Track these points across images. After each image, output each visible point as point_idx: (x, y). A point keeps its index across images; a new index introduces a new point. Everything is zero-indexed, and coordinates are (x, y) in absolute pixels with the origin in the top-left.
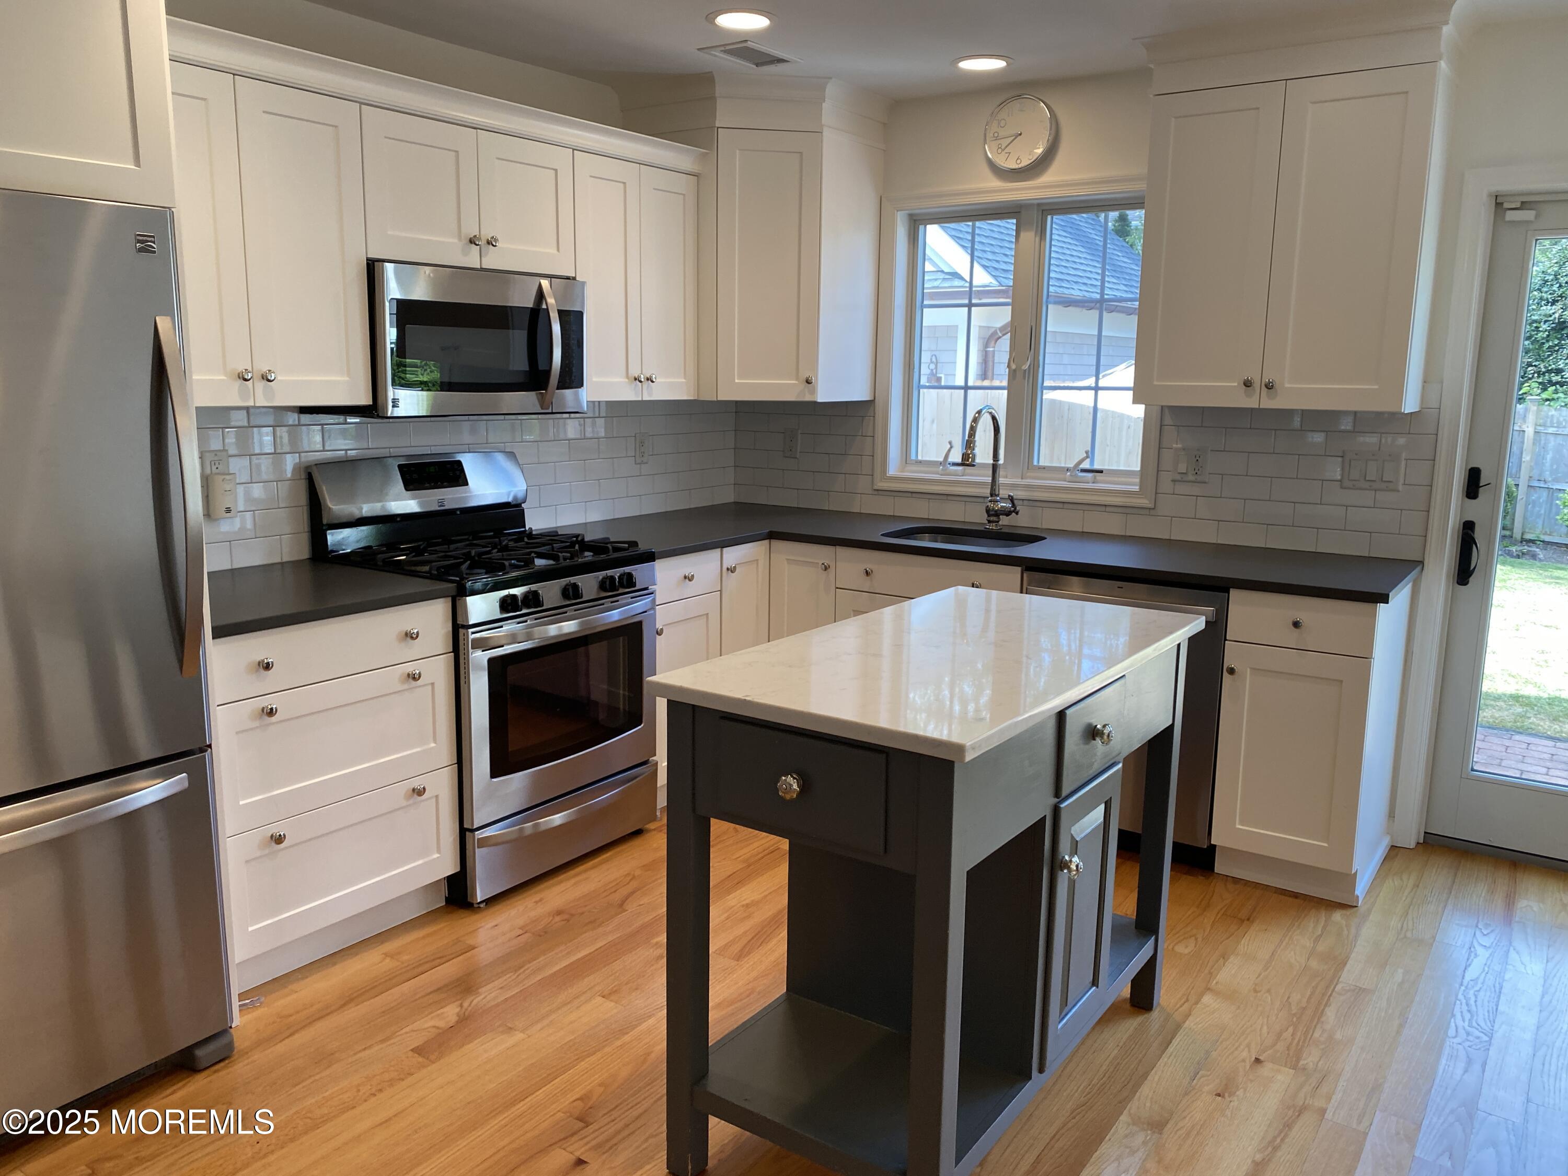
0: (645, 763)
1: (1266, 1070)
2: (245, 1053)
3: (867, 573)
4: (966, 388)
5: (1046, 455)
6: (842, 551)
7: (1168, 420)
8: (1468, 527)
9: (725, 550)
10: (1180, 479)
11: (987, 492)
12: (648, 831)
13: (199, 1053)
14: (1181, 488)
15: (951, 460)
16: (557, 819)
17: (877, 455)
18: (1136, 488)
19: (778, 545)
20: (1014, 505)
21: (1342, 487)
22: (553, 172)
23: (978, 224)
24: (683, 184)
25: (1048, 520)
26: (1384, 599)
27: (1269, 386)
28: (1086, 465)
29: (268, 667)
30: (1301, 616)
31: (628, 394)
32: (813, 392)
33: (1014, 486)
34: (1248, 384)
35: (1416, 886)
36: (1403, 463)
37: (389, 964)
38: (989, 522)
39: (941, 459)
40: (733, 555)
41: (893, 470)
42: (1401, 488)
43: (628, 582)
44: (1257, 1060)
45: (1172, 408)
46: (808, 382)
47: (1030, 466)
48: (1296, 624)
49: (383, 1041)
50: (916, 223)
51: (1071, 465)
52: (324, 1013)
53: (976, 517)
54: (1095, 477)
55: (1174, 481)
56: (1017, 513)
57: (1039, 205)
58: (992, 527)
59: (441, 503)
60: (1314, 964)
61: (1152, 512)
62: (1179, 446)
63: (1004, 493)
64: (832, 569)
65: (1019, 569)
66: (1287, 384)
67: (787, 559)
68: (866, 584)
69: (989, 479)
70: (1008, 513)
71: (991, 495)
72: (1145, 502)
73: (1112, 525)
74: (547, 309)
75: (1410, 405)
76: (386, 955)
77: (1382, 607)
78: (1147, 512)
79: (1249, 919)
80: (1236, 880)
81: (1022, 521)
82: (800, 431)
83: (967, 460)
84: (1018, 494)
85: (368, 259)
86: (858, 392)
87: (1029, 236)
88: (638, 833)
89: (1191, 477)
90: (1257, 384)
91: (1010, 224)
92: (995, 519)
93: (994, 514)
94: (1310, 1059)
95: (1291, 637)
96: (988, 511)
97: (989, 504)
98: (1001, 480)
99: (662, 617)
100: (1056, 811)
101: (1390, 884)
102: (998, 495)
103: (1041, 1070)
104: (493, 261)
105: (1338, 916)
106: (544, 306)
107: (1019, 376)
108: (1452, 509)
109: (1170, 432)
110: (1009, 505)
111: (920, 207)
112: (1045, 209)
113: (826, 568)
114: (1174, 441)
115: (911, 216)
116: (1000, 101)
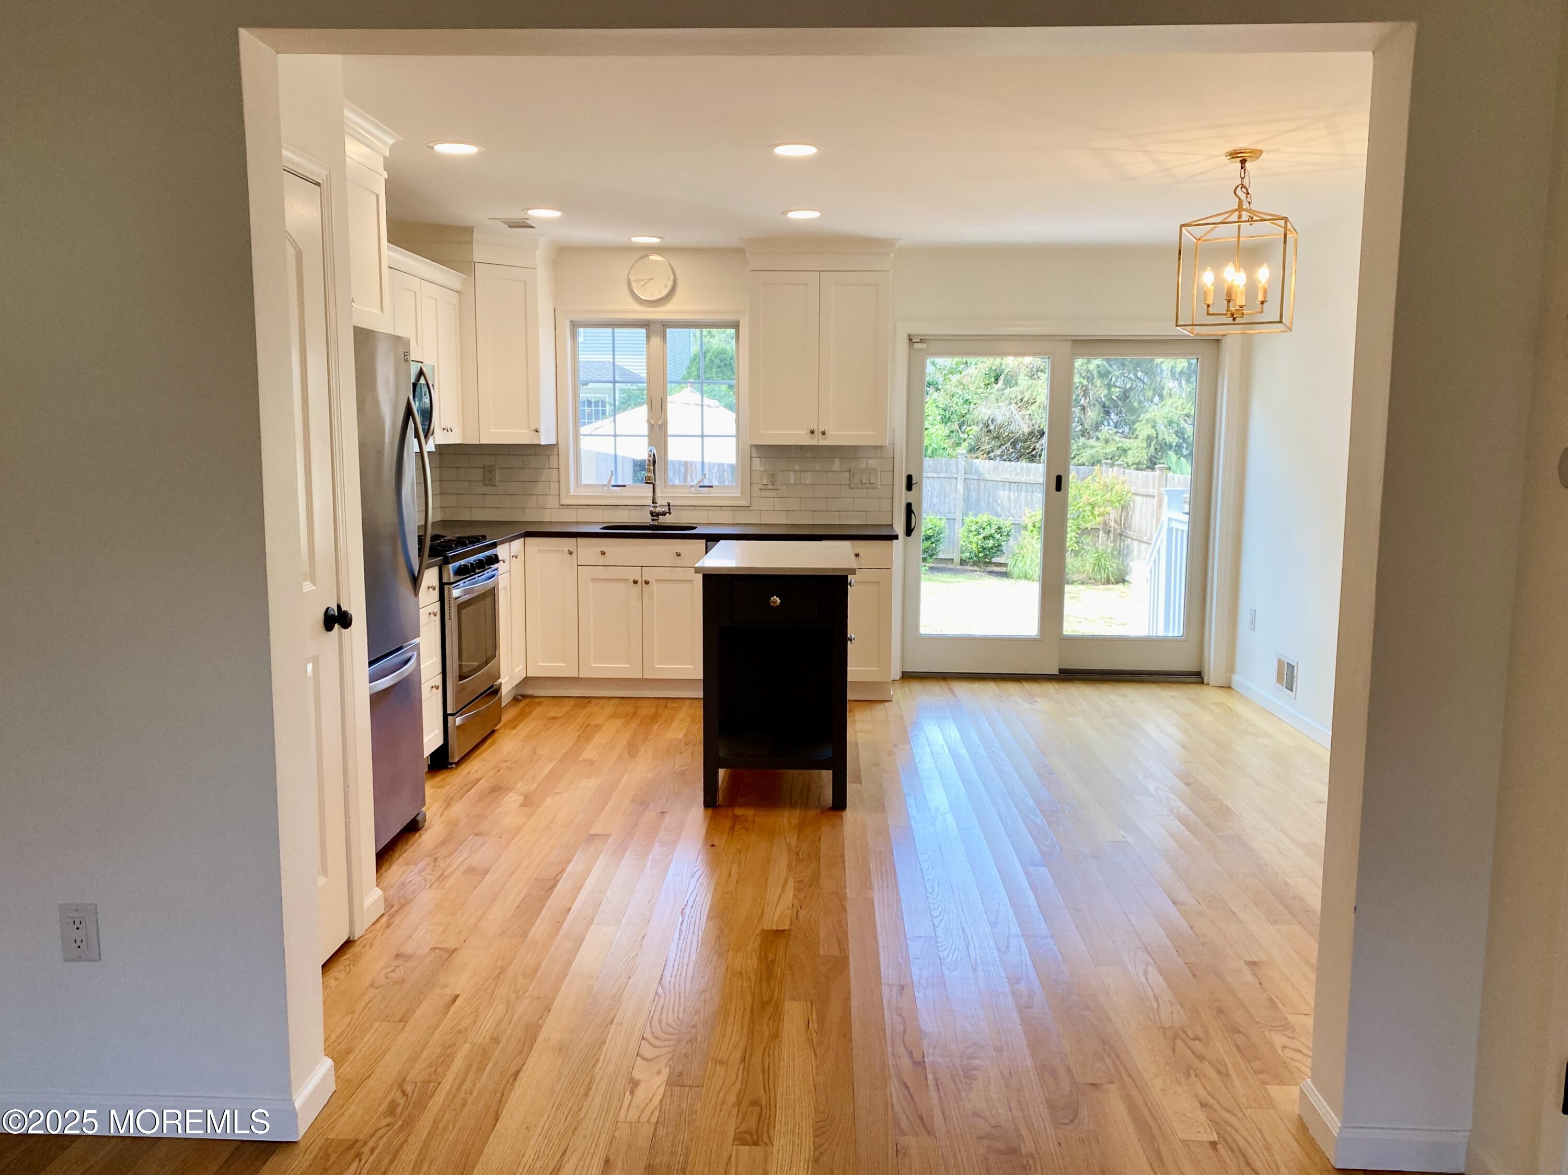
0: (495, 684)
3: (603, 553)
4: (617, 436)
6: (581, 541)
7: (753, 453)
8: (909, 506)
9: (512, 543)
10: (765, 488)
11: (650, 502)
12: (498, 730)
14: (765, 493)
15: (613, 483)
17: (560, 481)
18: (739, 495)
19: (528, 540)
20: (669, 509)
21: (851, 488)
22: (414, 294)
23: (616, 330)
24: (451, 297)
25: (684, 518)
26: (896, 537)
27: (823, 433)
28: (701, 484)
31: (442, 439)
32: (539, 438)
33: (664, 498)
34: (812, 432)
35: (910, 691)
36: (879, 473)
38: (653, 520)
39: (606, 483)
40: (514, 547)
41: (572, 493)
42: (879, 487)
43: (496, 557)
45: (756, 446)
46: (535, 431)
47: (669, 485)
48: (857, 555)
50: (574, 326)
51: (694, 484)
53: (647, 519)
54: (709, 490)
55: (760, 489)
56: (670, 514)
57: (662, 322)
58: (655, 523)
61: (749, 509)
62: (762, 469)
63: (660, 502)
64: (575, 553)
65: (704, 541)
66: (830, 432)
67: (539, 550)
68: (601, 561)
69: (651, 495)
70: (664, 514)
71: (653, 503)
72: (744, 503)
73: (726, 517)
75: (887, 444)
77: (895, 541)
78: (746, 509)
81: (671, 519)
82: (498, 466)
84: (670, 502)
86: (550, 439)
87: (656, 341)
88: (493, 732)
89: (770, 487)
90: (816, 433)
91: (643, 332)
92: (656, 518)
93: (655, 515)
96: (652, 513)
97: (651, 509)
101: (899, 693)
102: (656, 503)
107: (656, 428)
108: (902, 497)
109: (757, 461)
110: (666, 509)
111: (577, 317)
112: (665, 325)
113: (571, 553)
114: (757, 464)
115: (571, 322)
116: (638, 257)
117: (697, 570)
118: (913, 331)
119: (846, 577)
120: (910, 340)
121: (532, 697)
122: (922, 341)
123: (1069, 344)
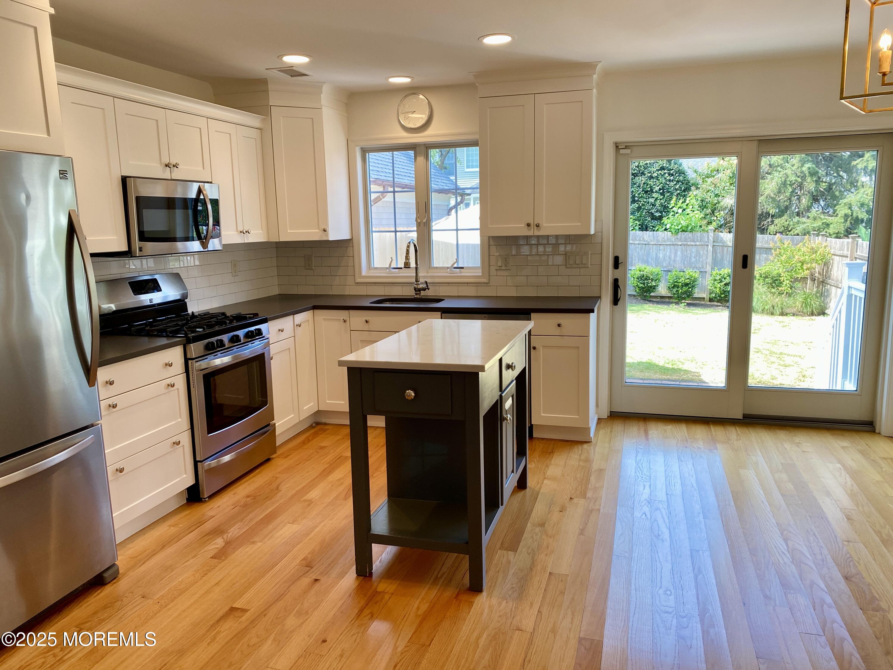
0: (268, 425)
1: (575, 500)
2: (124, 574)
3: (367, 322)
4: (396, 232)
5: (436, 263)
6: (352, 312)
7: (492, 243)
8: (616, 281)
9: (295, 316)
10: (500, 269)
11: (414, 280)
12: (273, 459)
13: (106, 575)
14: (500, 273)
15: (392, 266)
16: (227, 458)
17: (355, 267)
18: (480, 274)
19: (317, 312)
20: (427, 286)
21: (566, 268)
22: (199, 129)
23: (395, 153)
24: (255, 133)
25: (441, 292)
26: (592, 311)
27: (538, 226)
28: (455, 266)
29: (111, 383)
30: (560, 322)
31: (238, 239)
32: (327, 235)
33: (424, 277)
34: (529, 225)
35: (611, 431)
36: (590, 255)
37: (173, 530)
38: (416, 294)
39: (388, 266)
40: (299, 318)
41: (364, 273)
42: (590, 266)
43: (259, 332)
44: (571, 498)
45: (493, 237)
46: (325, 231)
47: (430, 267)
48: (559, 325)
49: (193, 557)
50: (364, 151)
51: (450, 266)
52: (154, 554)
53: (409, 292)
54: (460, 270)
55: (496, 270)
56: (429, 289)
57: (424, 144)
58: (417, 296)
59: (151, 300)
60: (581, 463)
61: (488, 285)
62: (498, 254)
63: (422, 280)
64: (348, 322)
65: (440, 313)
66: (544, 224)
67: (323, 319)
68: (365, 327)
69: (415, 274)
70: (424, 289)
71: (416, 282)
72: (485, 280)
73: (471, 291)
74: (204, 199)
75: (592, 232)
76: (170, 526)
77: (591, 314)
78: (486, 285)
79: (552, 452)
81: (430, 293)
82: (313, 256)
83: (407, 265)
84: (429, 281)
85: (122, 176)
86: (345, 235)
87: (421, 159)
88: (268, 460)
89: (504, 268)
90: (532, 225)
91: (411, 153)
92: (418, 292)
93: (418, 290)
94: (589, 494)
95: (557, 331)
96: (415, 289)
97: (415, 286)
98: (420, 274)
99: (273, 349)
100: (501, 396)
101: (601, 432)
102: (419, 282)
103: (502, 505)
104: (177, 174)
105: (585, 446)
106: (202, 197)
107: (422, 224)
108: (609, 274)
109: (493, 248)
110: (425, 286)
111: (366, 144)
112: (428, 147)
113: (345, 321)
114: (495, 252)
115: (362, 148)
116: (404, 96)
117: (341, 364)
118: (619, 139)
119: (477, 374)
120: (617, 147)
121: (325, 424)
122: (626, 147)
123: (755, 144)
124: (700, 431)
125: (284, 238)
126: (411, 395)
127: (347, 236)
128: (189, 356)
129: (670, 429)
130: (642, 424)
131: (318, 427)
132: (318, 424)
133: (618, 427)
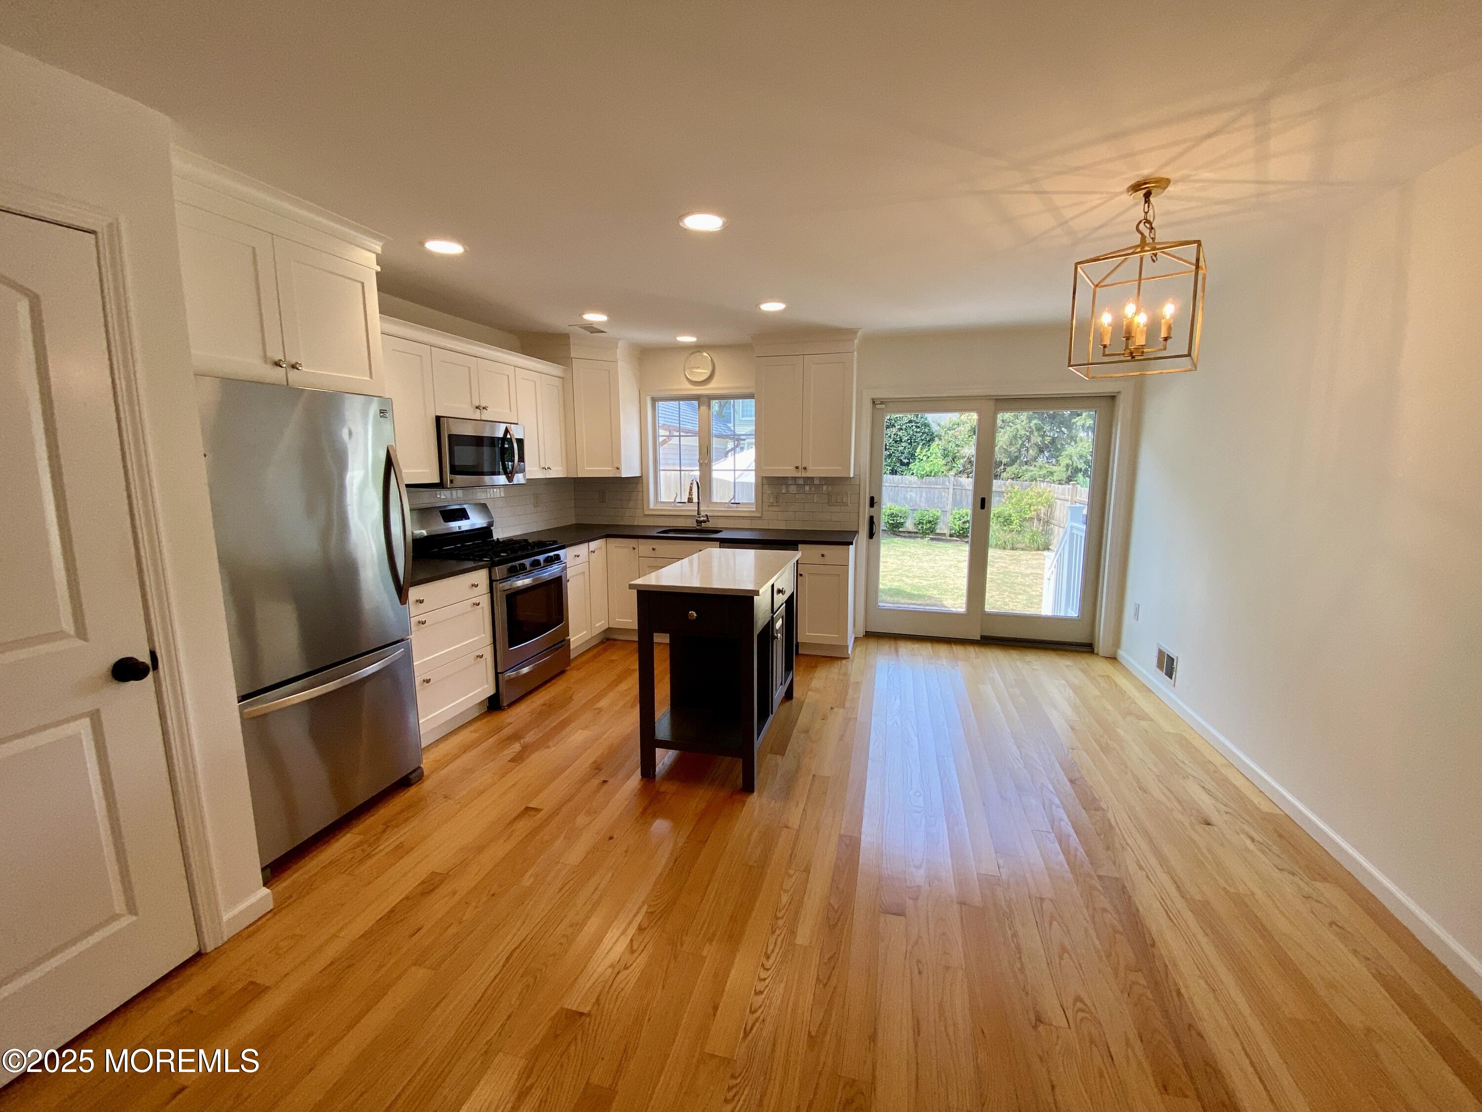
0: (564, 640)
1: (836, 710)
2: (428, 777)
3: (654, 549)
4: (680, 471)
5: (716, 498)
6: (641, 541)
7: (765, 482)
8: (871, 518)
9: (590, 543)
10: (771, 505)
11: (696, 513)
12: (567, 670)
13: (413, 776)
14: (770, 509)
15: (677, 501)
16: (525, 670)
17: (644, 500)
18: (755, 509)
19: (610, 540)
20: (708, 519)
21: (829, 506)
22: (506, 376)
23: (681, 402)
24: (557, 382)
25: (720, 524)
26: (851, 543)
27: (805, 469)
28: (733, 501)
29: (421, 602)
30: (824, 552)
31: (540, 475)
32: (620, 473)
33: (705, 511)
34: (797, 468)
35: (866, 649)
36: (849, 495)
37: (475, 736)
38: (698, 526)
39: (673, 501)
40: (593, 545)
41: (652, 506)
42: (849, 505)
43: (558, 557)
44: (832, 708)
45: (766, 477)
46: (618, 469)
47: (710, 502)
48: (823, 555)
49: (492, 761)
50: (654, 400)
51: (727, 501)
52: (456, 757)
53: (691, 524)
54: (737, 506)
55: (769, 506)
56: (709, 522)
57: (707, 396)
58: (699, 528)
59: (459, 527)
60: (841, 677)
61: (761, 519)
62: (770, 492)
63: (703, 514)
64: (636, 550)
65: (718, 543)
66: (810, 467)
67: (615, 546)
68: (653, 554)
69: (697, 508)
71: (698, 515)
72: (758, 515)
73: (746, 524)
74: (511, 438)
75: (852, 476)
76: (471, 732)
77: (851, 546)
78: (759, 518)
79: (816, 667)
80: (807, 655)
81: (710, 525)
82: (607, 491)
83: (690, 500)
84: (709, 514)
85: (436, 416)
86: (637, 474)
87: (704, 408)
88: (563, 672)
89: (775, 504)
90: (800, 468)
91: (696, 403)
92: (700, 524)
93: (699, 522)
94: (847, 704)
95: (821, 560)
96: (697, 521)
97: (697, 518)
98: (701, 509)
99: (570, 573)
100: (772, 617)
101: (858, 649)
102: (700, 515)
103: (772, 713)
104: (486, 416)
105: (844, 662)
106: (508, 436)
107: (704, 465)
108: (866, 512)
109: (766, 487)
110: (705, 519)
111: (656, 395)
112: (710, 398)
113: (634, 549)
114: (768, 490)
115: (652, 398)
116: (690, 353)
117: (632, 587)
118: (874, 396)
119: (752, 598)
120: (874, 402)
121: (615, 640)
122: (882, 403)
123: (992, 403)
124: (943, 649)
125: (581, 475)
126: (693, 616)
127: (638, 474)
128: (493, 578)
129: (917, 647)
130: (893, 642)
131: (607, 643)
132: (608, 639)
133: (872, 645)
